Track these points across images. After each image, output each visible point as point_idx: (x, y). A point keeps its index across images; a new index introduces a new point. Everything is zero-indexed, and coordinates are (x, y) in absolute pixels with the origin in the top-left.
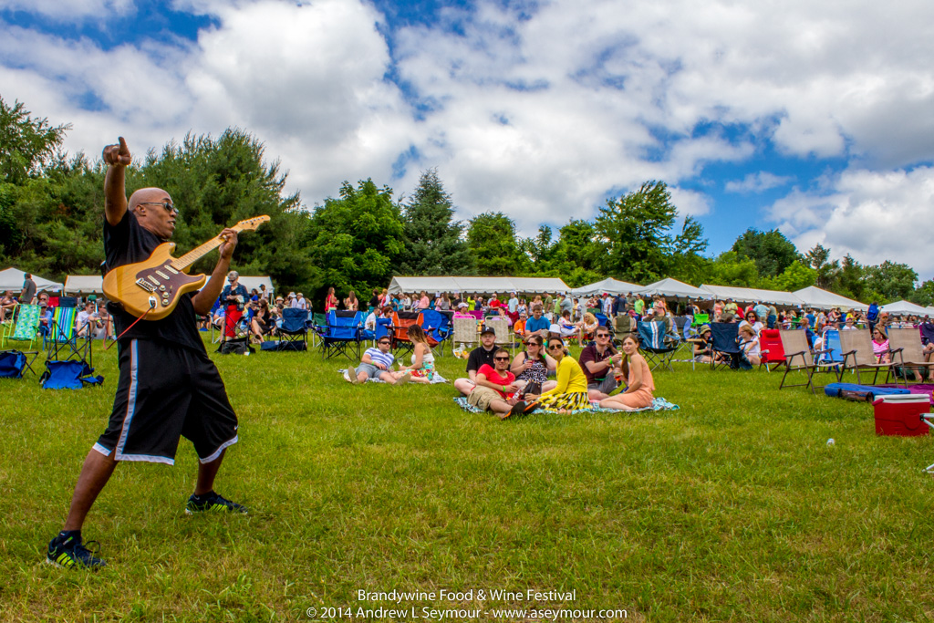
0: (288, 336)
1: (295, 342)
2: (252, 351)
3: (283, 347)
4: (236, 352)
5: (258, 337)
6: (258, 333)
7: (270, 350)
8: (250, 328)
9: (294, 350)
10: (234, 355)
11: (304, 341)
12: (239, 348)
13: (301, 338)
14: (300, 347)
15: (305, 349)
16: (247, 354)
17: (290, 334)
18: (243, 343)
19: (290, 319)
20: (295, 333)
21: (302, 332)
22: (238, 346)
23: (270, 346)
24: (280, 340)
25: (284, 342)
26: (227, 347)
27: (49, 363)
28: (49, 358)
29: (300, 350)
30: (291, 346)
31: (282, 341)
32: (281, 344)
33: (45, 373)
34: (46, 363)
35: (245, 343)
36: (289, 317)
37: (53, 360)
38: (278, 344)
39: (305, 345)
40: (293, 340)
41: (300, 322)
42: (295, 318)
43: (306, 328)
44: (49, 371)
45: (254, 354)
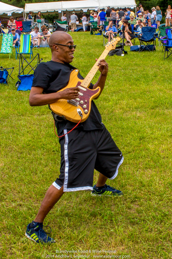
0: (144, 43)
1: (149, 46)
2: (126, 53)
3: (142, 49)
4: (117, 55)
5: (128, 42)
6: (128, 40)
7: (135, 51)
8: (124, 37)
9: (148, 50)
10: (116, 56)
11: (153, 45)
12: (118, 52)
13: (152, 43)
14: (151, 49)
15: (155, 49)
16: (123, 55)
17: (146, 41)
18: (121, 49)
19: (146, 33)
20: (149, 41)
21: (152, 40)
22: (118, 51)
23: (135, 48)
24: (141, 45)
25: (143, 46)
26: (112, 52)
27: (20, 76)
28: (19, 74)
29: (152, 50)
30: (146, 48)
31: (142, 45)
32: (141, 47)
33: (18, 82)
34: (18, 77)
35: (122, 49)
36: (145, 31)
37: (22, 75)
38: (140, 47)
39: (154, 47)
40: (148, 45)
41: (151, 34)
42: (148, 32)
43: (155, 38)
44: (20, 81)
45: (126, 55)
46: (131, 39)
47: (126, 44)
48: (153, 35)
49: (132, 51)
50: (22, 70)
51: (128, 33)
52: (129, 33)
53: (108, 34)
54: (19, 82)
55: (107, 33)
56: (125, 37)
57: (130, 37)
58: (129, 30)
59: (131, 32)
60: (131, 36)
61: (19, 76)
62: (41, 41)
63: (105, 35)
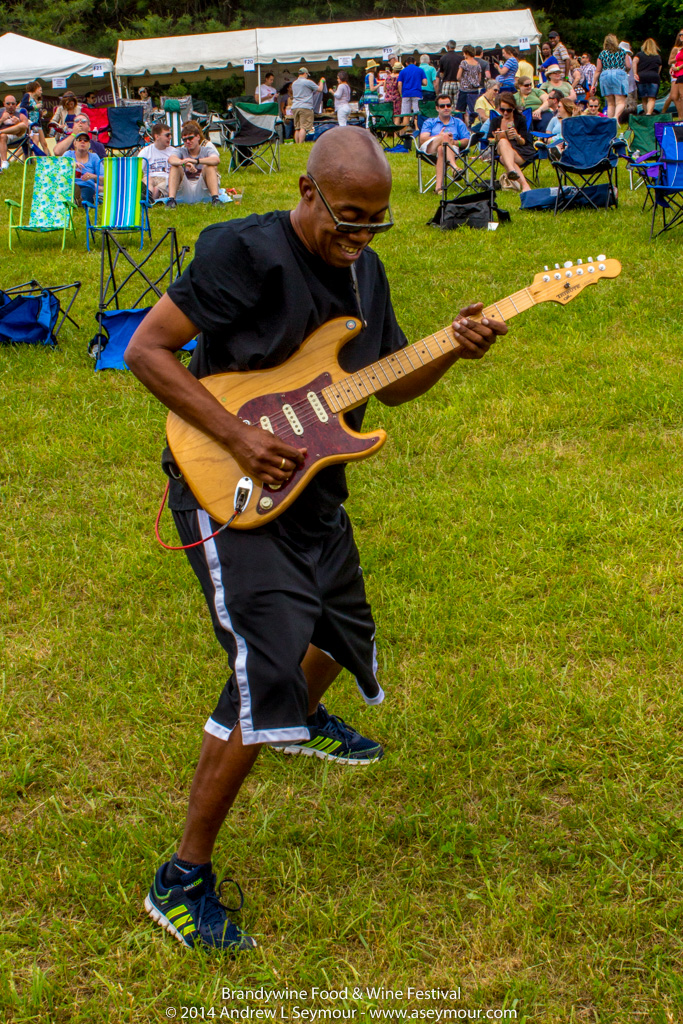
0: (574, 177)
1: (592, 190)
2: (504, 217)
3: (567, 203)
4: (471, 225)
5: (513, 176)
6: (513, 168)
7: (539, 208)
8: (497, 157)
9: (589, 206)
10: (467, 231)
11: (609, 186)
12: (476, 215)
14: (601, 199)
15: (614, 201)
16: (493, 226)
17: (581, 173)
18: (484, 203)
19: (580, 140)
20: (591, 171)
21: (605, 167)
22: (474, 210)
23: (542, 199)
24: (561, 188)
25: (569, 190)
26: (451, 215)
27: (103, 315)
28: (102, 306)
29: (602, 205)
30: (583, 199)
31: (565, 188)
32: (563, 196)
33: (97, 336)
34: (97, 318)
35: (489, 204)
36: (576, 135)
37: (111, 309)
38: (556, 195)
39: (613, 194)
40: (587, 186)
41: (600, 144)
42: (589, 138)
43: (614, 158)
44: (104, 332)
45: (507, 226)
46: (523, 166)
47: (505, 186)
48: (607, 147)
49: (530, 208)
50: (113, 294)
51: (510, 141)
52: (514, 143)
53: (434, 147)
54: (103, 336)
55: (429, 146)
56: (498, 160)
57: (520, 159)
58: (515, 133)
59: (523, 140)
60: (521, 155)
61: (101, 316)
62: (181, 179)
63: (425, 151)
